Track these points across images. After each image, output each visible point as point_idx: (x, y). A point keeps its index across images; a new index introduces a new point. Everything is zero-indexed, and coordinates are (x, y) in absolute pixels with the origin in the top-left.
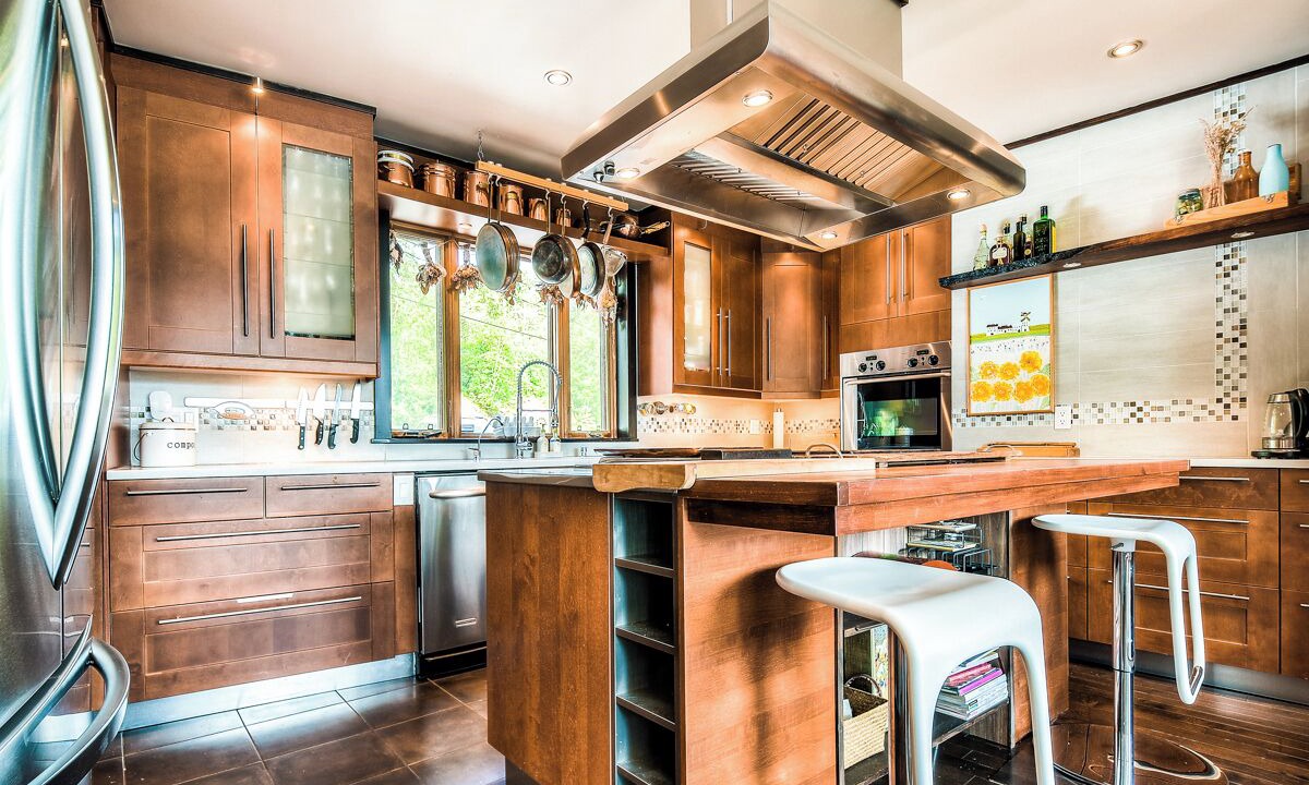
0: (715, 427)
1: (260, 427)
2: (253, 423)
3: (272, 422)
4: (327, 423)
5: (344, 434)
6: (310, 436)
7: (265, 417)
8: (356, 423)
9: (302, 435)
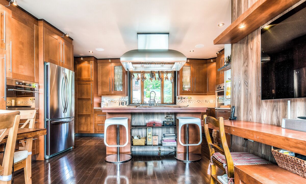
0: (198, 102)
1: (115, 103)
2: (114, 102)
3: (116, 102)
4: (122, 102)
5: (125, 104)
6: (120, 104)
7: (115, 101)
8: (126, 102)
9: (119, 104)
